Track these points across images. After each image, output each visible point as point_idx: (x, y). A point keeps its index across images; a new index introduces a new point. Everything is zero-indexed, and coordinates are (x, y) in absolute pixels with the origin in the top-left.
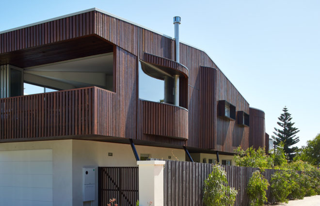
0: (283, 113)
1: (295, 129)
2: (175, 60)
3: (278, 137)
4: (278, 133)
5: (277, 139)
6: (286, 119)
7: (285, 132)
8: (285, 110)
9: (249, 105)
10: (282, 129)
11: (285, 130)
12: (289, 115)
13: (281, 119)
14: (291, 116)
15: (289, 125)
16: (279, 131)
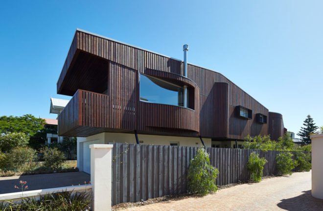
0: (307, 118)
1: (315, 127)
2: (184, 75)
3: (303, 132)
4: (303, 130)
5: (303, 133)
6: (310, 121)
7: (308, 129)
8: (309, 116)
9: (268, 110)
10: (306, 127)
11: (309, 128)
12: (311, 119)
13: (306, 122)
14: (313, 120)
15: (312, 125)
16: (304, 129)
